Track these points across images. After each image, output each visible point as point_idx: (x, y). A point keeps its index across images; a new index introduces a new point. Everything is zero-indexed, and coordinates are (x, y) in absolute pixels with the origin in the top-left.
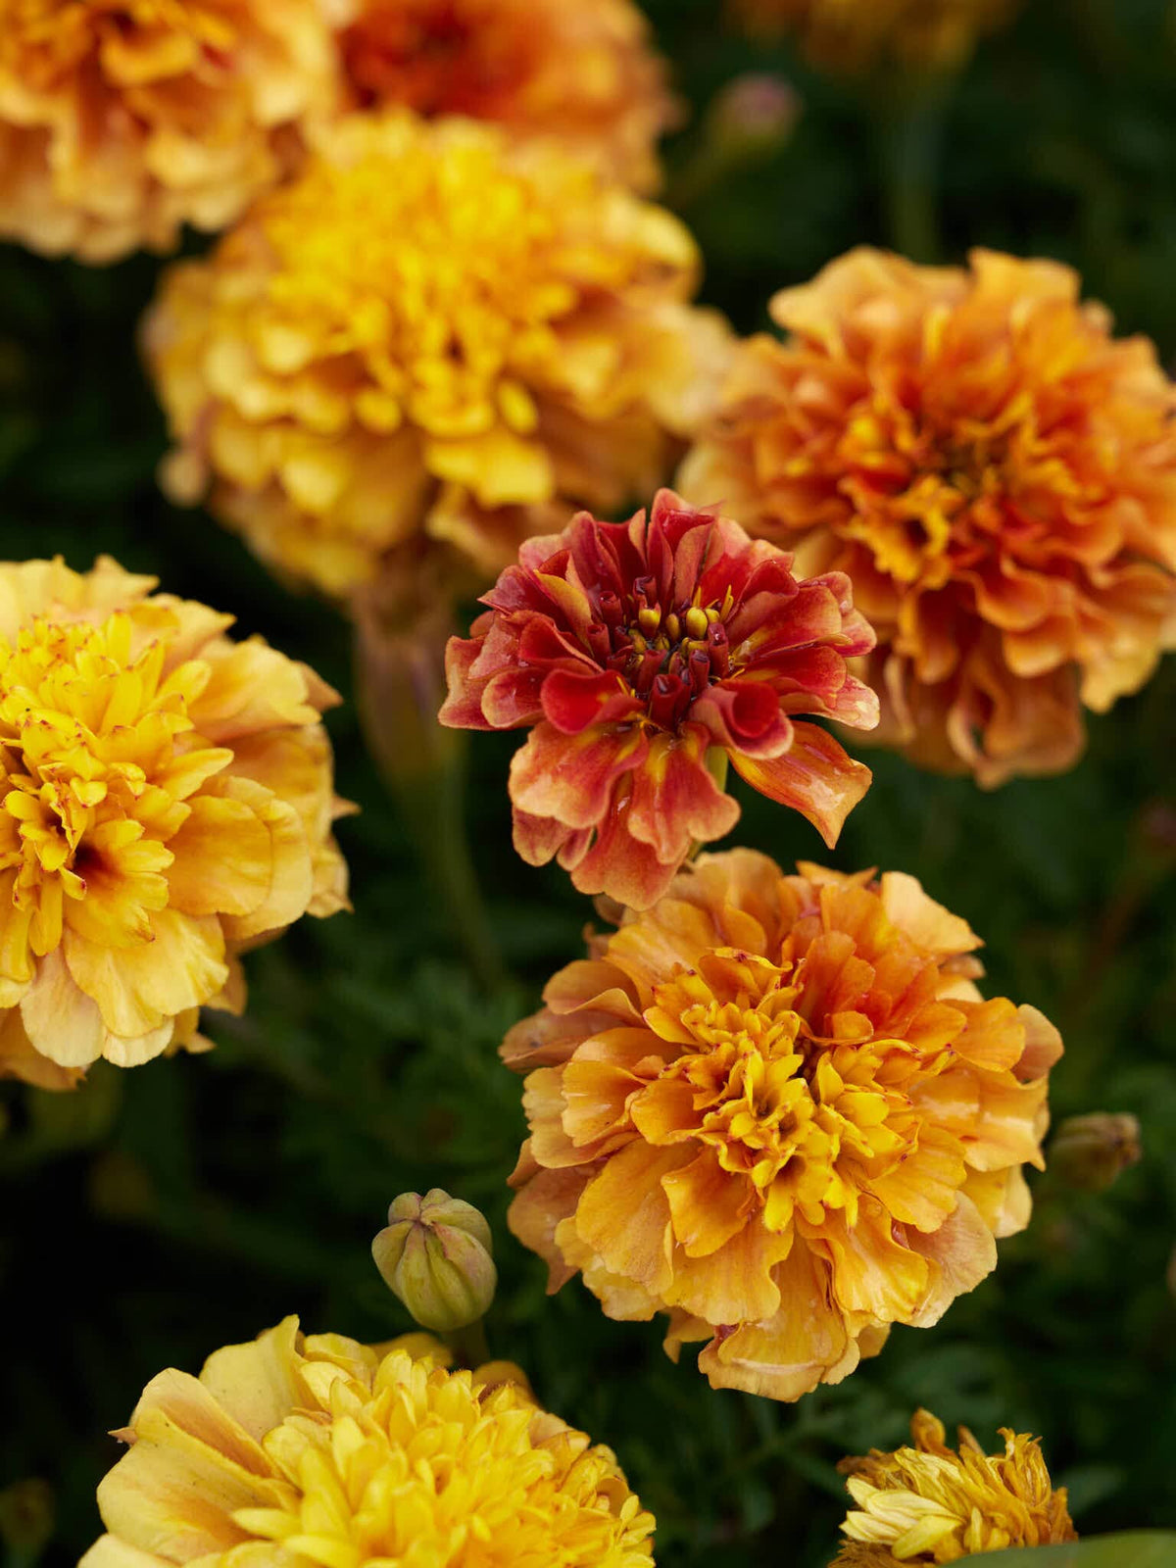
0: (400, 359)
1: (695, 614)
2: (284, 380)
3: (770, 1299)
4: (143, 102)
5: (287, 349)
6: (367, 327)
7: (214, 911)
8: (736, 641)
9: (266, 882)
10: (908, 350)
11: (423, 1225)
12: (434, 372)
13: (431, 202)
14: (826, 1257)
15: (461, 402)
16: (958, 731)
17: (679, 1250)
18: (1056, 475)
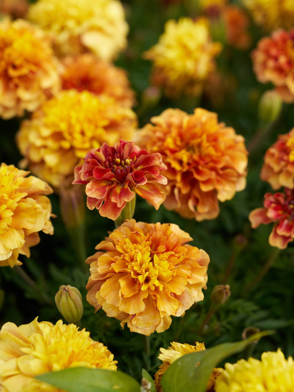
0: (71, 134)
1: (128, 161)
2: (45, 138)
3: (143, 307)
4: (16, 81)
5: (46, 132)
6: (63, 127)
7: (22, 228)
8: (136, 167)
9: (34, 223)
10: (180, 127)
11: (66, 290)
12: (78, 136)
13: (79, 103)
14: (155, 299)
15: (84, 143)
16: (191, 204)
17: (122, 296)
18: (212, 151)
